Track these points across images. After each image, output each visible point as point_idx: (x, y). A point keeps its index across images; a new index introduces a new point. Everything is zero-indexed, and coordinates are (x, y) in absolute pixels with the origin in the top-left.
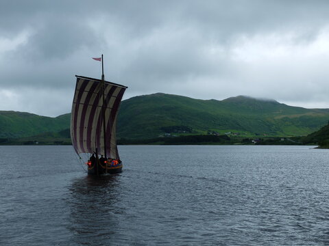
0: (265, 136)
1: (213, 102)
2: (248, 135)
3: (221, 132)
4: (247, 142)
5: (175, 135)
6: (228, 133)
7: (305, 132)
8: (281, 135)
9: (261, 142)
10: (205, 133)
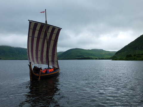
0: (101, 58)
1: (89, 50)
2: (97, 57)
3: (90, 57)
4: (96, 59)
5: (80, 58)
6: (92, 57)
7: (109, 57)
8: (104, 57)
9: (99, 59)
10: (87, 57)
